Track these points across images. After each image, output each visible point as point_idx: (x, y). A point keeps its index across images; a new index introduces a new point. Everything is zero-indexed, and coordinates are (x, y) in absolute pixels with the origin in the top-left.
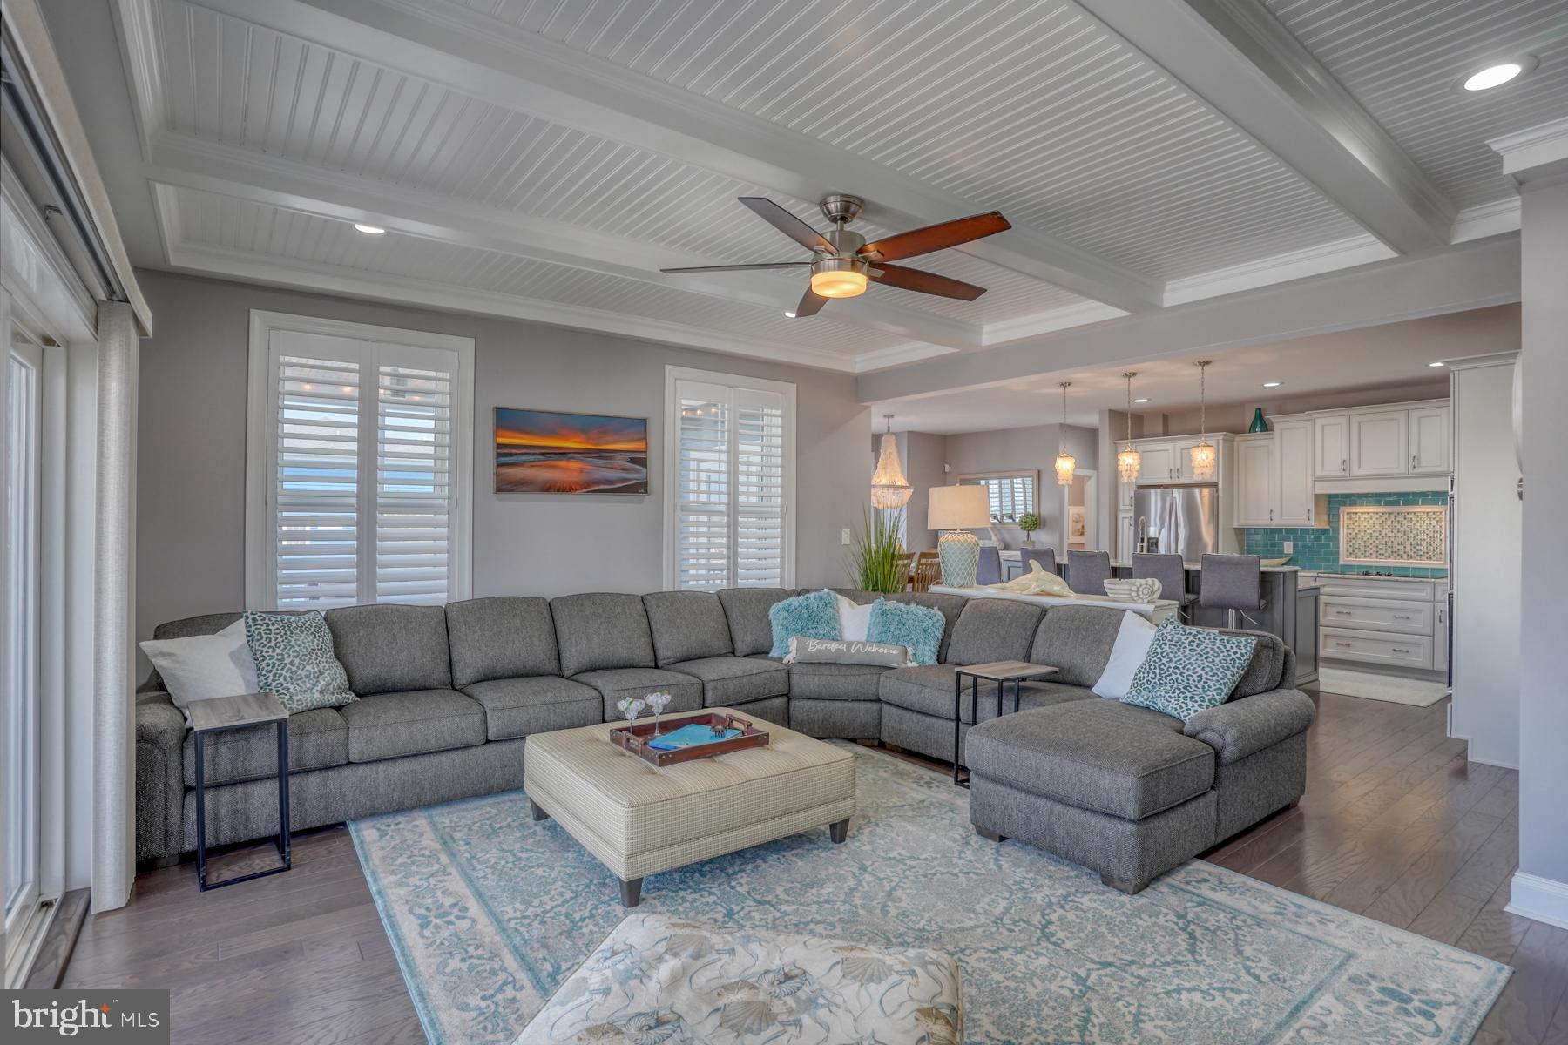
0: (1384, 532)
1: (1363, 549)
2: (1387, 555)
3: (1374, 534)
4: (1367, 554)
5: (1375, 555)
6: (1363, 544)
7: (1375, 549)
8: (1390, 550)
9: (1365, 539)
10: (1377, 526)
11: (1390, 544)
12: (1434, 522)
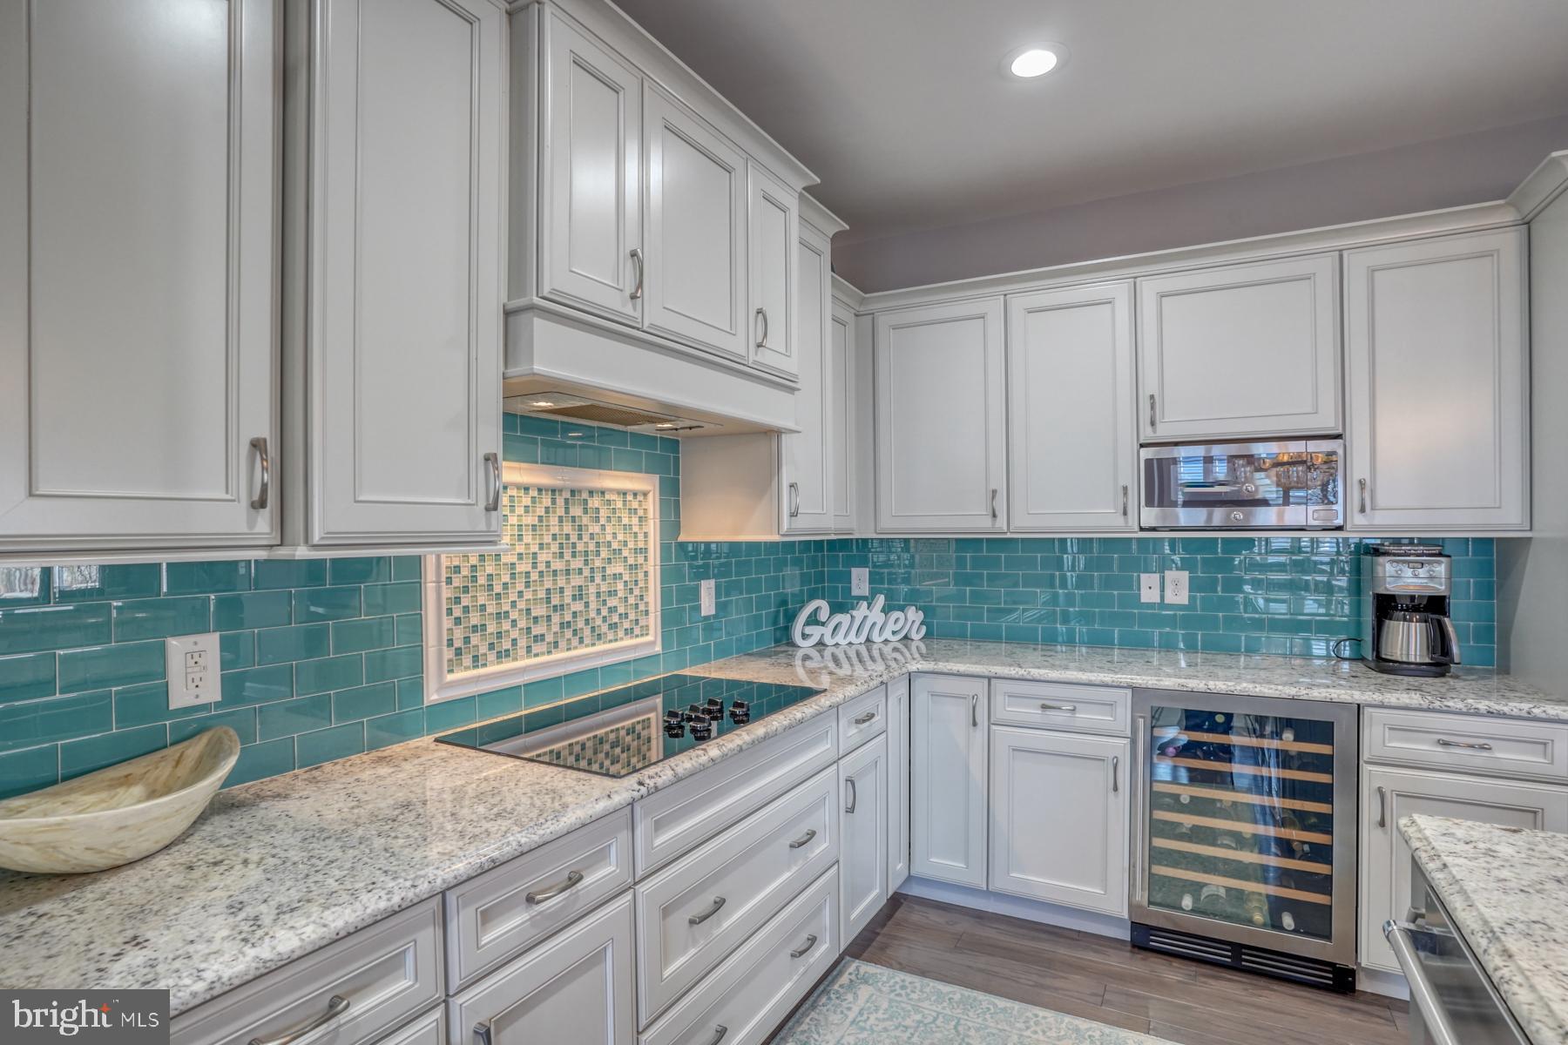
0: (543, 557)
1: (492, 628)
2: (549, 638)
3: (523, 567)
4: (506, 645)
5: (522, 643)
6: (491, 609)
7: (522, 624)
8: (556, 619)
9: (498, 589)
10: (528, 539)
11: (555, 601)
12: (635, 521)
